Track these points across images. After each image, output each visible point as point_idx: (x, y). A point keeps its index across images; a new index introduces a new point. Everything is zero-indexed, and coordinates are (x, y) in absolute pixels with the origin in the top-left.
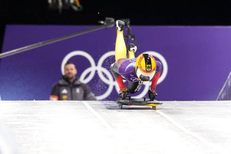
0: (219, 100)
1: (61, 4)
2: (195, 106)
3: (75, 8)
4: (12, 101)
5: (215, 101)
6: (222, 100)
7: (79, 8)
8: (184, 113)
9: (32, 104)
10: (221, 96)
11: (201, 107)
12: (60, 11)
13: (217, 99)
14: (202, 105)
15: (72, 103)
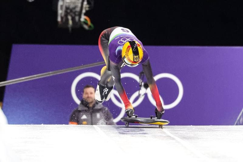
0: (237, 124)
1: (70, 22)
2: (213, 131)
3: (86, 27)
4: (19, 125)
5: (233, 126)
6: (240, 124)
7: (90, 27)
8: (200, 139)
9: (40, 128)
10: (239, 120)
11: (218, 132)
12: (70, 29)
13: (235, 124)
14: (220, 130)
15: (82, 127)
